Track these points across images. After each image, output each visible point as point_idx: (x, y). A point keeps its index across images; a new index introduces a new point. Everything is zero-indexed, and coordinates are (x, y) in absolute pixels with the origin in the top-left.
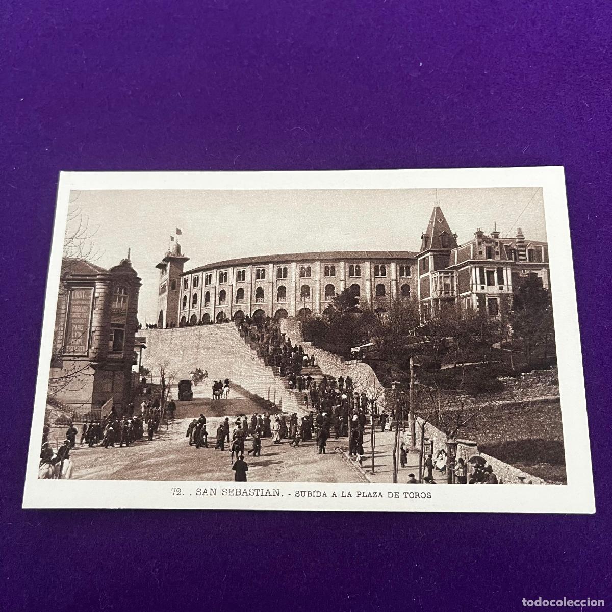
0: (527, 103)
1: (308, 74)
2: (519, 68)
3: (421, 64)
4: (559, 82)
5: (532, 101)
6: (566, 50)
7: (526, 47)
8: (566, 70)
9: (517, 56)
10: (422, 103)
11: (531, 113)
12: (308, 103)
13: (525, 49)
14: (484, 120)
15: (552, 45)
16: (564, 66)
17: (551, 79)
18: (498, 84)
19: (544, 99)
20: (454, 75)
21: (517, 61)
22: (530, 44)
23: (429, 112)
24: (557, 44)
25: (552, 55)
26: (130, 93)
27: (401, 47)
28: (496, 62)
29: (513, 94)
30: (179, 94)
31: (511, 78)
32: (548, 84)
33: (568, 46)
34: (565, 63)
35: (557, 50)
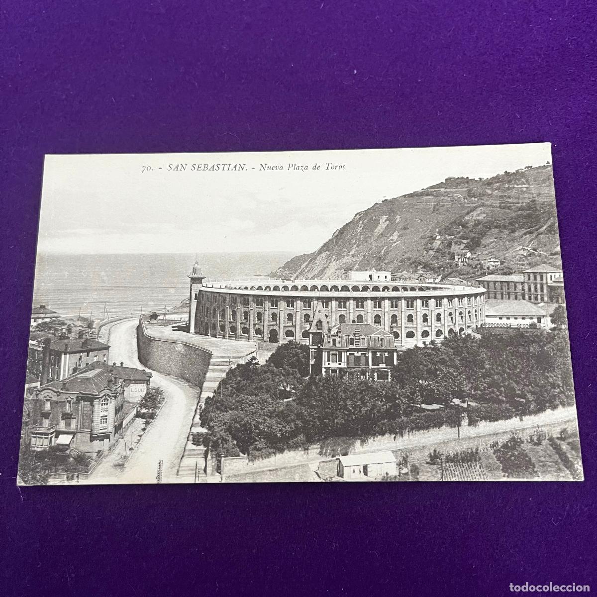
0: (459, 112)
1: (243, 81)
2: (453, 76)
3: (355, 72)
4: (492, 92)
5: (464, 111)
6: (501, 58)
7: (462, 54)
8: (500, 79)
9: (452, 64)
10: (355, 110)
11: (463, 122)
12: (240, 110)
13: (460, 57)
14: (415, 128)
15: (488, 53)
16: (498, 75)
17: (484, 88)
18: (431, 92)
19: (476, 109)
20: (389, 82)
21: (452, 69)
22: (466, 52)
23: (361, 119)
24: (492, 52)
25: (487, 64)
26: (64, 97)
27: (335, 54)
28: (430, 70)
29: (446, 102)
30: (114, 100)
31: (444, 87)
32: (481, 94)
33: (503, 54)
34: (499, 72)
35: (492, 58)
